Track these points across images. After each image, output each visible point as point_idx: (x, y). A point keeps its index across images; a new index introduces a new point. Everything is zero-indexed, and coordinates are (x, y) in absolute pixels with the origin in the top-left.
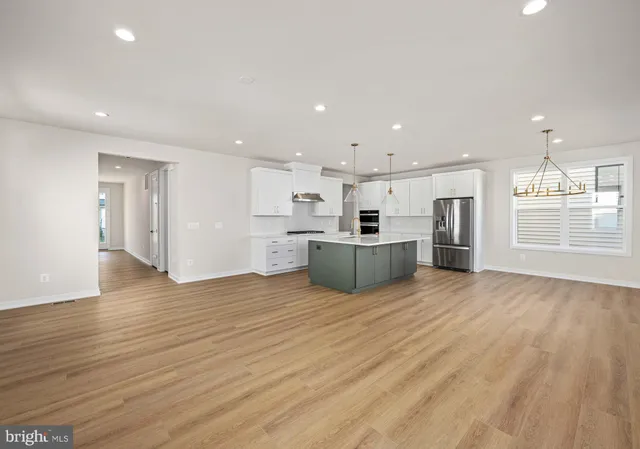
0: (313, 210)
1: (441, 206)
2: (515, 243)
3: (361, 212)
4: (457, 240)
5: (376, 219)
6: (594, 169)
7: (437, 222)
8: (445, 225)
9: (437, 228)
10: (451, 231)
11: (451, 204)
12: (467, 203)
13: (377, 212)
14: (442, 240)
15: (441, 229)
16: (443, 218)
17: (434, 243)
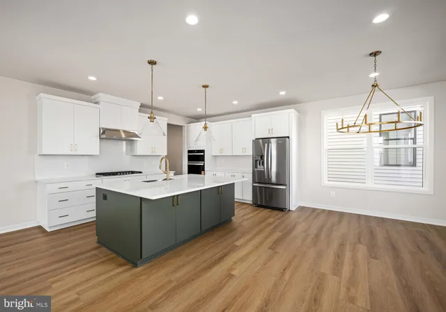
0: (132, 150)
1: (260, 146)
2: (326, 182)
3: (189, 152)
4: (274, 179)
5: (202, 158)
6: (378, 117)
7: (256, 161)
8: (263, 164)
9: (256, 167)
10: (269, 170)
11: (269, 143)
12: (283, 142)
13: (203, 151)
14: (260, 178)
15: (260, 168)
16: (262, 157)
17: (254, 182)
